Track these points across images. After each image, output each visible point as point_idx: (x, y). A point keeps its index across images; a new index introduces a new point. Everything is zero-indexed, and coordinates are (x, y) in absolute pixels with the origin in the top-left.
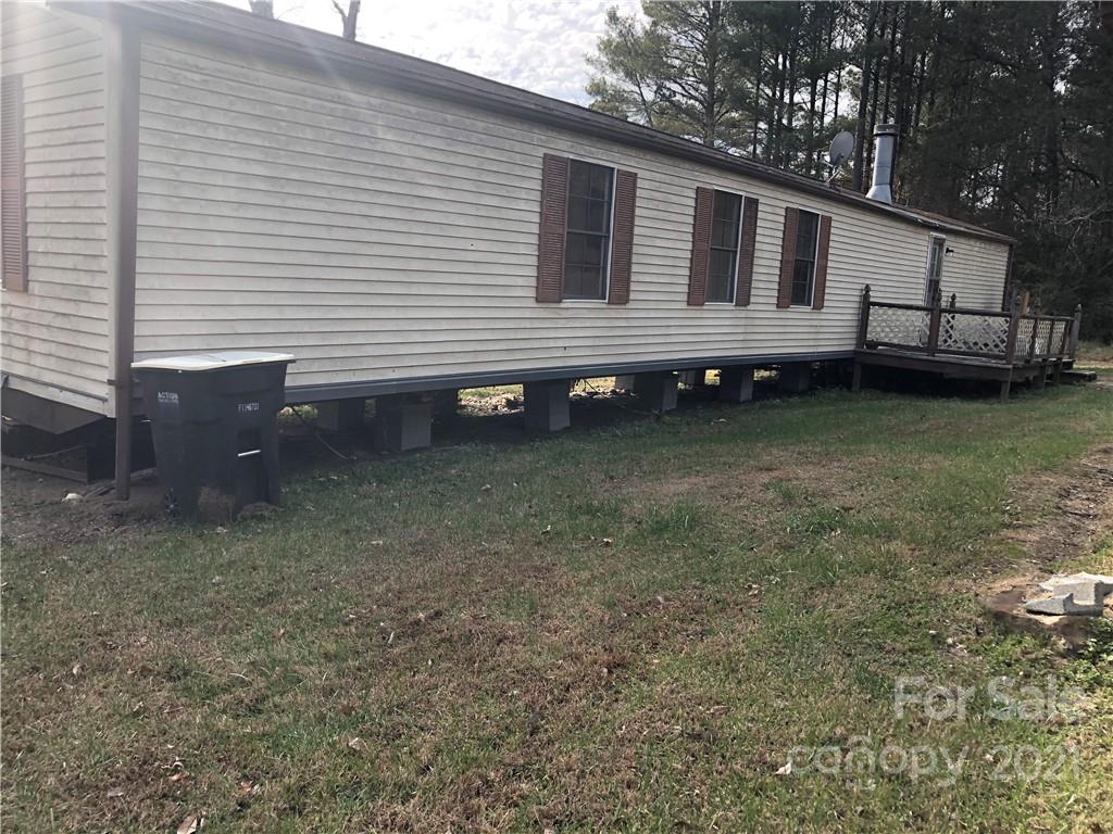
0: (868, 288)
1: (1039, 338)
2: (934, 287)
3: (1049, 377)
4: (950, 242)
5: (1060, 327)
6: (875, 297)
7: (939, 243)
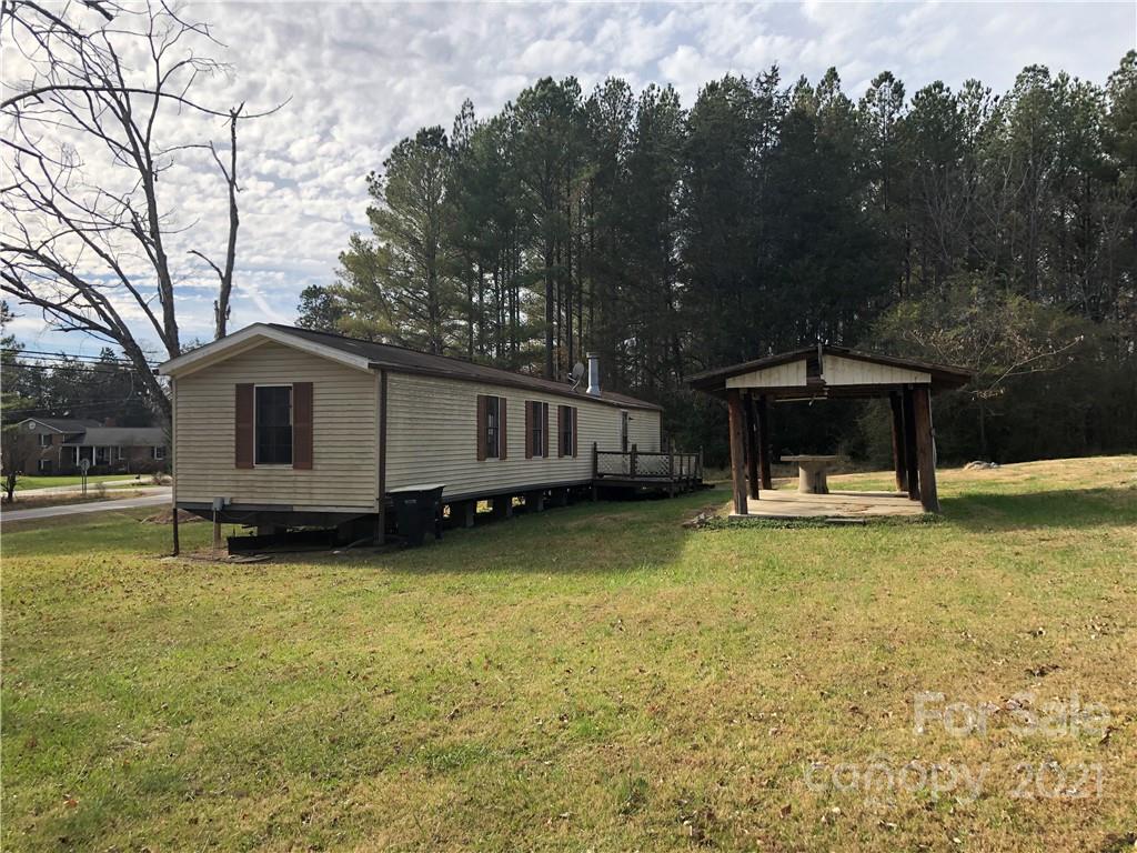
0: (595, 444)
1: (685, 466)
2: (625, 440)
3: (692, 488)
4: (631, 414)
5: (693, 459)
6: (599, 449)
7: (625, 415)
